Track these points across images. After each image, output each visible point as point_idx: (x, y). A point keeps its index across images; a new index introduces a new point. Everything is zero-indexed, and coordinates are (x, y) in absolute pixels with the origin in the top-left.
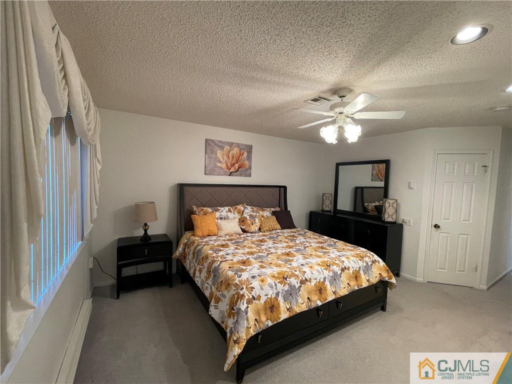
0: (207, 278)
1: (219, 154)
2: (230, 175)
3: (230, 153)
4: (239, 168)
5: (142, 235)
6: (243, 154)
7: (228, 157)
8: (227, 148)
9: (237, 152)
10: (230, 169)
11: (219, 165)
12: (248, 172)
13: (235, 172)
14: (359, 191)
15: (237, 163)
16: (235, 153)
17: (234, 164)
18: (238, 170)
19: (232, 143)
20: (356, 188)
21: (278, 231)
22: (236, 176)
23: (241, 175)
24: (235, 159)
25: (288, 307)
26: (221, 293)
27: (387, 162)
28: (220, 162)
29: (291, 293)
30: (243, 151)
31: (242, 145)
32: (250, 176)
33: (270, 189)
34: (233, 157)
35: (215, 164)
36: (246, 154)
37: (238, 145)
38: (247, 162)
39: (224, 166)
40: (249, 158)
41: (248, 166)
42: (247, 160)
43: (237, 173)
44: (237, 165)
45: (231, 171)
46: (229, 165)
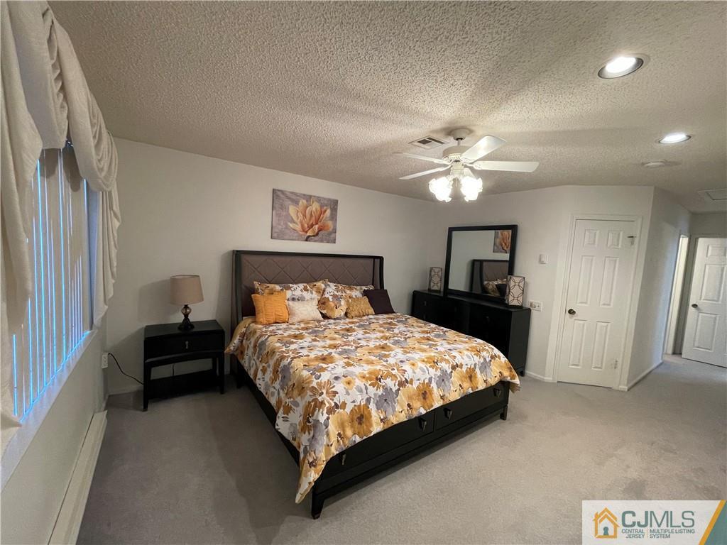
0: (273, 381)
1: (292, 210)
2: (306, 240)
3: (307, 211)
4: (319, 231)
5: (181, 321)
6: (325, 211)
7: (304, 215)
8: (303, 202)
9: (316, 209)
10: (307, 232)
11: (291, 225)
12: (333, 236)
13: (314, 236)
14: (477, 265)
15: (317, 224)
16: (314, 209)
17: (312, 225)
18: (317, 234)
19: (311, 196)
20: (474, 262)
21: (371, 317)
22: (315, 241)
23: (322, 241)
24: (314, 218)
25: (382, 417)
26: (292, 399)
27: (514, 228)
28: (293, 221)
29: (386, 399)
30: (325, 208)
31: (325, 199)
32: (334, 242)
33: (362, 261)
34: (311, 215)
35: (286, 224)
36: (328, 212)
37: (319, 199)
38: (330, 223)
39: (298, 227)
40: (334, 217)
41: (332, 228)
42: (330, 220)
43: (316, 238)
44: (316, 227)
45: (308, 234)
46: (306, 226)
